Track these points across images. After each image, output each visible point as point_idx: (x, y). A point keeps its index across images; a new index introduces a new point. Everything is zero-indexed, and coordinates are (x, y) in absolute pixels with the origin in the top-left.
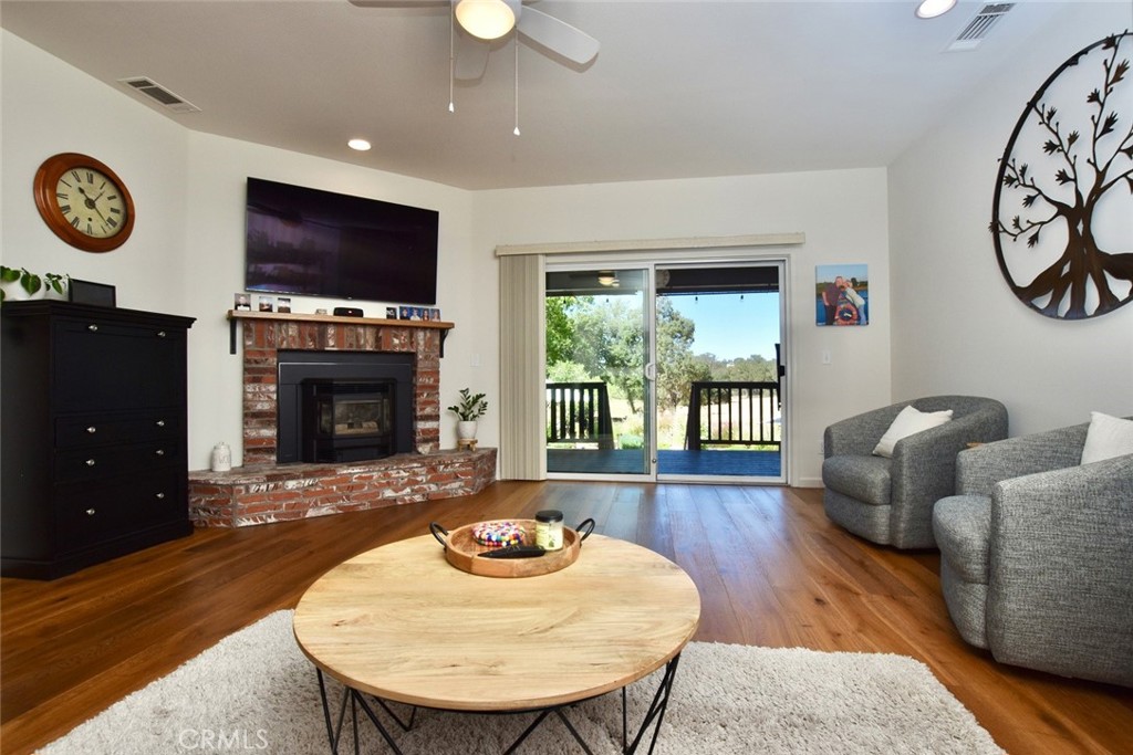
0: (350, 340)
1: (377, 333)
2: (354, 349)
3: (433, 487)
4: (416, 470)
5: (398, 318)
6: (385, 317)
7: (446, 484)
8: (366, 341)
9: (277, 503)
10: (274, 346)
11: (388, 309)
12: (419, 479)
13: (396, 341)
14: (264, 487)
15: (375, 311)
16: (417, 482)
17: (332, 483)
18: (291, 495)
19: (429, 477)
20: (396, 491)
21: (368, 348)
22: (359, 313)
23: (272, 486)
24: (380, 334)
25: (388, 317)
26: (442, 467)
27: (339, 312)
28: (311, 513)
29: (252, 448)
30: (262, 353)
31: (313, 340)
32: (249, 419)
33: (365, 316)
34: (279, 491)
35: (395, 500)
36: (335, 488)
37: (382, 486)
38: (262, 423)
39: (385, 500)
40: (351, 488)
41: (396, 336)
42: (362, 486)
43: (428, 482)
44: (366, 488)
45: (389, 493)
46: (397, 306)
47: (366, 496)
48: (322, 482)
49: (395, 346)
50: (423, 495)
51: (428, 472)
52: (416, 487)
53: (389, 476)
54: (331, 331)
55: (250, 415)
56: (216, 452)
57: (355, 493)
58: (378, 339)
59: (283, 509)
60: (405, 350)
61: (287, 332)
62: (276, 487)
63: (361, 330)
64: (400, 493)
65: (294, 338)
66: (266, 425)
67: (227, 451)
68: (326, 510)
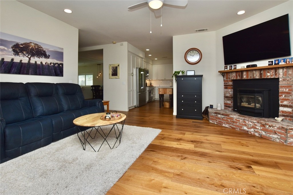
0: (251, 75)
1: (260, 72)
2: (252, 78)
3: (264, 133)
4: (256, 123)
5: (274, 64)
6: (268, 65)
7: (270, 134)
8: (256, 75)
9: (217, 119)
10: (230, 79)
11: (269, 62)
12: (257, 127)
13: (269, 74)
14: (214, 114)
15: (263, 64)
16: (256, 128)
17: (228, 118)
18: (219, 119)
19: (262, 128)
20: (248, 128)
21: (257, 78)
22: (255, 66)
23: (215, 115)
24: (262, 72)
25: (269, 65)
26: (267, 126)
27: (248, 66)
28: (224, 125)
29: (226, 106)
30: (227, 81)
31: (239, 76)
32: (225, 98)
33: (258, 66)
34: (217, 117)
35: (248, 132)
36: (229, 120)
37: (243, 125)
38: (228, 99)
39: (244, 130)
40: (234, 122)
41: (268, 72)
42: (237, 123)
43: (261, 130)
44: (238, 124)
45: (245, 128)
46: (273, 60)
47: (238, 126)
48: (226, 117)
49: (268, 76)
50: (259, 134)
51: (261, 126)
52: (256, 130)
53: (245, 122)
54: (245, 73)
55: (226, 97)
56: (218, 105)
57: (235, 124)
58: (261, 74)
59: (218, 122)
60: (273, 77)
61: (233, 75)
62: (216, 115)
63: (254, 72)
64: (249, 130)
65: (234, 76)
66: (229, 100)
67: (220, 105)
68: (227, 126)
